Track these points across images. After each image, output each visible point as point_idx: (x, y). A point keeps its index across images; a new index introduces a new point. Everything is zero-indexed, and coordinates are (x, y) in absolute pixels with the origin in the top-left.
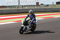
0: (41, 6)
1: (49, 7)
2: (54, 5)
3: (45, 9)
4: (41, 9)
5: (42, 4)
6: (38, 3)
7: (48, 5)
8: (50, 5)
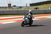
0: (13, 8)
1: (22, 9)
2: (27, 7)
3: (18, 11)
4: (13, 11)
5: (15, 6)
6: (10, 5)
7: (21, 7)
8: (23, 7)
